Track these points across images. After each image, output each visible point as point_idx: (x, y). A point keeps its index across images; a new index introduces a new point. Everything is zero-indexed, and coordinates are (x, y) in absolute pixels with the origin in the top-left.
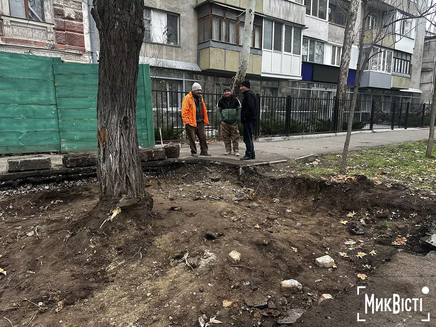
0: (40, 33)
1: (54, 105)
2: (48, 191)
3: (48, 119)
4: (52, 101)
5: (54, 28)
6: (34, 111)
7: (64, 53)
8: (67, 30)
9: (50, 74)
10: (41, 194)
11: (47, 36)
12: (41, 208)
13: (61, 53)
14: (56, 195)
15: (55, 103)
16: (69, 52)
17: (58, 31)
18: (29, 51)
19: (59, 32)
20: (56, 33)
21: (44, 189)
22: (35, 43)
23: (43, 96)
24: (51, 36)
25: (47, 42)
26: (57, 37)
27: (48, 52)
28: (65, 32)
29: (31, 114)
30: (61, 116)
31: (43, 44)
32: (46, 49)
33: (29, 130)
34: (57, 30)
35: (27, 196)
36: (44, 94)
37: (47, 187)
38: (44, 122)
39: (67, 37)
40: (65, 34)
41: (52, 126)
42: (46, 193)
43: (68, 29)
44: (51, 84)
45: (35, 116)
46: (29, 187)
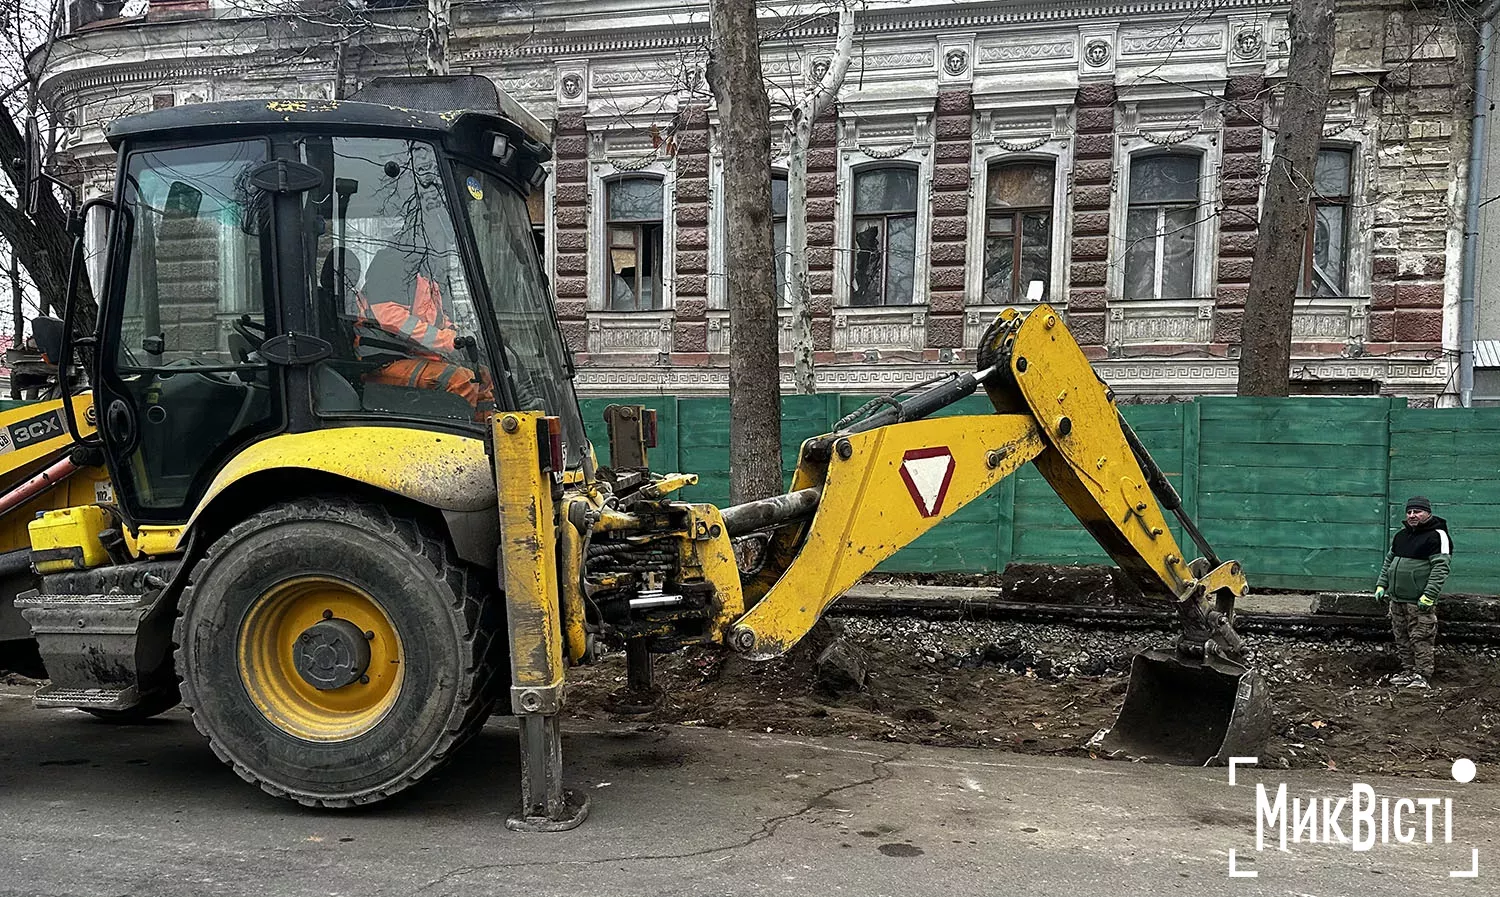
0: (1333, 321)
1: (1382, 495)
2: (1381, 655)
3: (1364, 524)
4: (1377, 488)
5: (1367, 307)
6: (1339, 509)
7: (1385, 362)
8: (1398, 307)
9: (1381, 432)
10: (1368, 658)
11: (1347, 327)
12: (1369, 681)
13: (1377, 364)
14: (1393, 664)
15: (1384, 493)
16: (1399, 358)
17: (1376, 313)
18: (1305, 368)
19: (1379, 313)
20: (1372, 317)
21: (1374, 651)
22: (1319, 347)
23: (1360, 478)
24: (1358, 326)
25: (1346, 341)
26: (1371, 326)
27: (1346, 365)
28: (1393, 313)
29: (1333, 514)
30: (1395, 519)
31: (1335, 348)
32: (1345, 359)
33: (1327, 546)
34: (1375, 309)
35: (1346, 658)
36: (1363, 474)
37: (1380, 649)
38: (1354, 531)
39: (1398, 322)
40: (1394, 316)
41: (1370, 540)
42: (1377, 657)
43: (1403, 303)
44: (1381, 452)
45: (1340, 519)
46: (1348, 643)
